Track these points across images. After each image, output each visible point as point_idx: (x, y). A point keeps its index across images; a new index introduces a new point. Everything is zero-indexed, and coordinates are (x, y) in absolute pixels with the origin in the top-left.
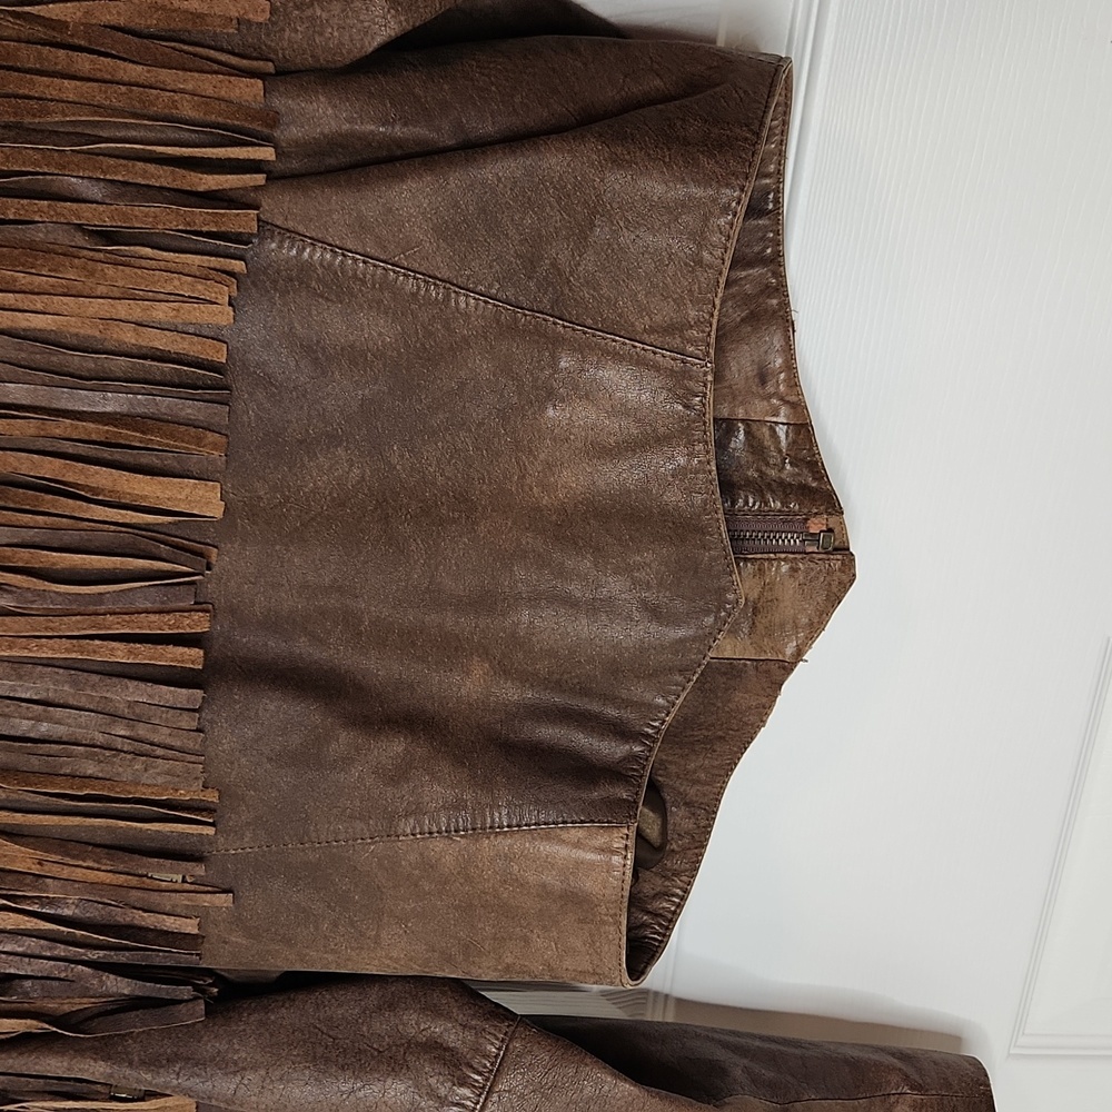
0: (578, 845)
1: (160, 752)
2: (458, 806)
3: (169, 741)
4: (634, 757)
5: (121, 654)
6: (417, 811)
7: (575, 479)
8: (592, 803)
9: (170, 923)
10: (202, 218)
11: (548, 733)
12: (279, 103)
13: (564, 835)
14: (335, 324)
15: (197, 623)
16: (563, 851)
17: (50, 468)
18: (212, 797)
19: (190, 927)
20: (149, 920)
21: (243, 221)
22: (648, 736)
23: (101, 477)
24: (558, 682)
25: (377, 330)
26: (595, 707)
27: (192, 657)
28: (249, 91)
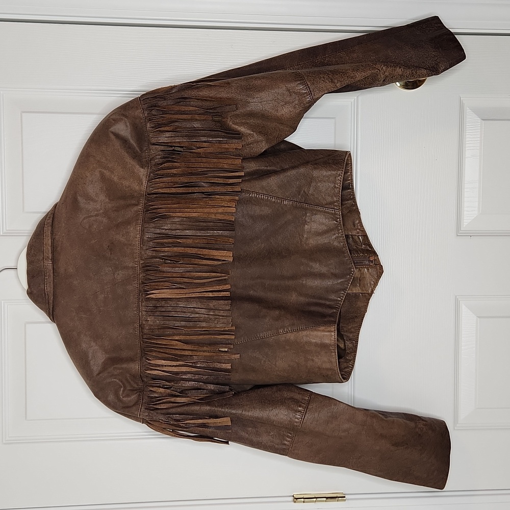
0: (323, 331)
1: (221, 317)
2: (293, 325)
3: (223, 314)
4: (335, 312)
5: (211, 295)
6: (283, 327)
7: (313, 242)
8: (325, 321)
9: (224, 366)
10: (229, 189)
11: (313, 308)
12: (244, 164)
13: (320, 329)
14: (257, 210)
15: (228, 287)
16: (319, 333)
17: (194, 251)
18: (234, 328)
19: (228, 366)
20: (218, 365)
21: (238, 189)
22: (337, 308)
23: (206, 252)
24: (314, 296)
25: (266, 211)
26: (323, 302)
27: (227, 294)
28: (238, 162)
